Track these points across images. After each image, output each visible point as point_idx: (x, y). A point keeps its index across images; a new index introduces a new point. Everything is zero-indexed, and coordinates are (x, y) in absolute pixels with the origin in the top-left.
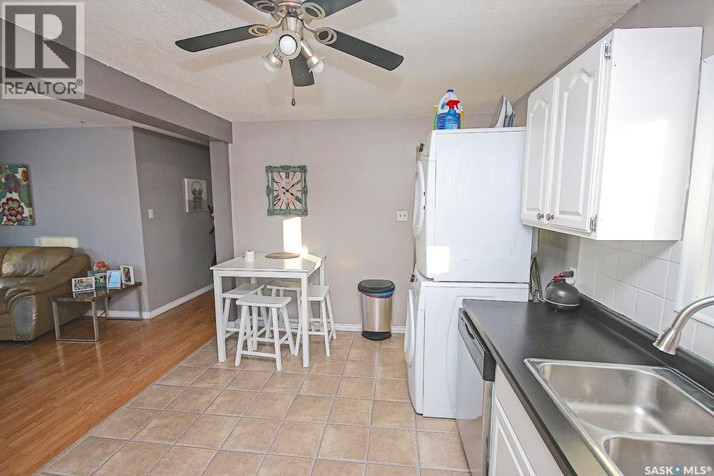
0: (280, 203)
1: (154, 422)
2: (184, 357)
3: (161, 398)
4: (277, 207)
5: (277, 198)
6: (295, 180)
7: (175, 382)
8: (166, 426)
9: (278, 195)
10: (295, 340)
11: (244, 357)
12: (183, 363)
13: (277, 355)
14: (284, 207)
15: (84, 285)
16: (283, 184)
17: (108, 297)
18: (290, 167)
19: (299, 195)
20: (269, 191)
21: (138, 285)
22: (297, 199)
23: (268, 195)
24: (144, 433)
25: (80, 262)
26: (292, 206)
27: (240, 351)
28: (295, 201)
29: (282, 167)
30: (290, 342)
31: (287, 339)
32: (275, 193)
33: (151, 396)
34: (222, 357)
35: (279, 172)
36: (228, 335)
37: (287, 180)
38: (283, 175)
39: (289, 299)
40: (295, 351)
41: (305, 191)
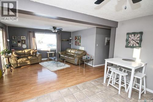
0: (130, 44)
1: (86, 89)
2: (97, 78)
3: (89, 85)
4: (129, 45)
5: (129, 42)
6: (137, 37)
7: (93, 83)
8: (88, 92)
9: (130, 42)
10: (127, 87)
11: (110, 85)
12: (96, 79)
13: (119, 89)
14: (132, 45)
15: (84, 57)
16: (132, 38)
17: (88, 61)
18: (136, 33)
19: (138, 42)
20: (127, 40)
21: (93, 59)
22: (137, 43)
23: (126, 41)
24: (84, 91)
25: (85, 53)
26: (135, 45)
27: (109, 83)
28: (136, 43)
29: (133, 33)
30: (125, 87)
31: (124, 86)
32: (129, 41)
33: (88, 84)
34: (105, 82)
35: (131, 35)
36: (107, 77)
37: (134, 37)
38: (133, 35)
39: (127, 74)
40: (126, 91)
41: (141, 40)
